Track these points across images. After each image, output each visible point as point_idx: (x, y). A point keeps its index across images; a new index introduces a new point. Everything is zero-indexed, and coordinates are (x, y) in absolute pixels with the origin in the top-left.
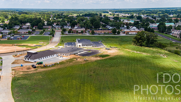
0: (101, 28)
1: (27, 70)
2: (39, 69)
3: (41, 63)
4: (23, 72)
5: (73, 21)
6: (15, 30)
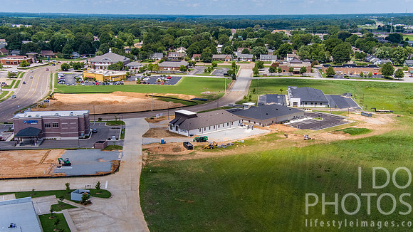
0: (351, 62)
1: (173, 153)
2: (198, 152)
3: (203, 140)
4: (164, 155)
5: (282, 43)
6: (154, 63)
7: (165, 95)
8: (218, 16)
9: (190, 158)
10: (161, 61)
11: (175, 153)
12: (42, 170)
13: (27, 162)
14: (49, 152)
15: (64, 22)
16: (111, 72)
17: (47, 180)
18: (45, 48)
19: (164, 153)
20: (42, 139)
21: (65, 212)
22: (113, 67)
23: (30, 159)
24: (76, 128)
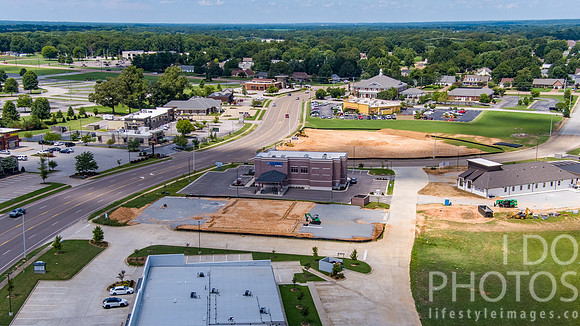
1: (462, 220)
2: (502, 222)
6: (441, 91)
7: (455, 137)
8: (546, 21)
9: (488, 230)
10: (452, 88)
11: (465, 221)
12: (285, 227)
13: (269, 216)
14: (294, 204)
15: (323, 34)
16: (379, 101)
17: (290, 240)
18: (297, 69)
19: (449, 219)
20: (287, 187)
21: (310, 284)
22: (383, 96)
23: (271, 212)
24: (330, 175)
